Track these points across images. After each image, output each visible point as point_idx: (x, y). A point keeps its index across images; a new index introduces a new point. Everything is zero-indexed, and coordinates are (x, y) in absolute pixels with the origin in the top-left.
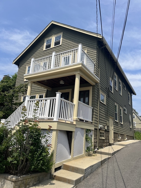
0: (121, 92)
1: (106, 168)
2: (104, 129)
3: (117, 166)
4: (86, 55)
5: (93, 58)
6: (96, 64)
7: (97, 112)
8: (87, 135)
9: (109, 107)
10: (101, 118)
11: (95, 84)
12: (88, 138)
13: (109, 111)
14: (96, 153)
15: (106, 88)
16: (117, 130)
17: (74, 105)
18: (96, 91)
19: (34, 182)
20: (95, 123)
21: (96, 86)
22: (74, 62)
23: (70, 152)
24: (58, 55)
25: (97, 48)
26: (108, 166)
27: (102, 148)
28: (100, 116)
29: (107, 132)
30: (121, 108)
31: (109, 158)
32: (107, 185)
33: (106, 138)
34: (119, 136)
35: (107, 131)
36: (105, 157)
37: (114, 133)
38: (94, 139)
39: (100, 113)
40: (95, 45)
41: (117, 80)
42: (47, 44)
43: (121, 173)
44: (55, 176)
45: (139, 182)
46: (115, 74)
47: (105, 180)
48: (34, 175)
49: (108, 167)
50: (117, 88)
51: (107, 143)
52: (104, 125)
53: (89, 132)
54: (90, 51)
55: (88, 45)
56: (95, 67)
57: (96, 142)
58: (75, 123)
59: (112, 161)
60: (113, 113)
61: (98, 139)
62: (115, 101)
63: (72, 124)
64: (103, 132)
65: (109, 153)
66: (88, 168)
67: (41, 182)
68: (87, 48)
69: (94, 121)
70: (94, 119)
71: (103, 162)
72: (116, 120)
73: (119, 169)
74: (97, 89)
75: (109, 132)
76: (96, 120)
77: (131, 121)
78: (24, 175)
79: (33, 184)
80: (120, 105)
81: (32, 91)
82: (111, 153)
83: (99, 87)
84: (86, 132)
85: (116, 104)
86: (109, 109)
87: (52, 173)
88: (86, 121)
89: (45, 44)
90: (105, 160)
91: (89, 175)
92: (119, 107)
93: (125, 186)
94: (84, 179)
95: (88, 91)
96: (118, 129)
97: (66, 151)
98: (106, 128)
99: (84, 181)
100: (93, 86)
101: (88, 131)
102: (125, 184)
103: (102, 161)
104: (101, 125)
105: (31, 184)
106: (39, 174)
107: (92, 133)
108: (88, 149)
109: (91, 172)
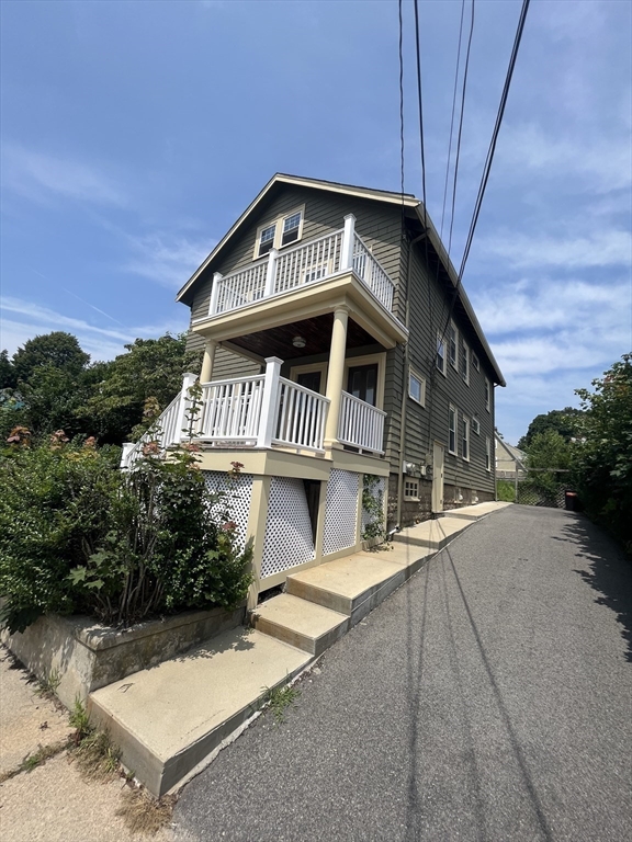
0: (467, 377)
1: (422, 590)
2: (418, 475)
3: (456, 585)
4: (372, 258)
5: (390, 271)
6: (397, 288)
7: (398, 425)
8: (366, 491)
9: (433, 413)
10: (409, 445)
11: (394, 345)
12: (369, 500)
13: (432, 425)
14: (392, 540)
15: (427, 361)
16: (453, 478)
17: (328, 404)
18: (396, 364)
19: (180, 642)
20: (392, 457)
21: (397, 350)
22: (337, 268)
23: (314, 542)
24: (284, 256)
25: (402, 240)
26: (427, 582)
27: (411, 525)
28: (408, 438)
29: (425, 483)
30: (465, 419)
31: (429, 558)
32: (424, 656)
33: (422, 499)
34: (457, 492)
35: (427, 481)
36: (419, 553)
37: (445, 484)
38: (389, 501)
39: (409, 431)
40: (397, 229)
41: (456, 343)
42: (263, 240)
43: (468, 611)
44: (257, 618)
45: (533, 651)
46: (453, 325)
47: (416, 637)
48: (178, 621)
49: (426, 587)
50: (456, 362)
51: (424, 511)
52: (419, 462)
53: (375, 482)
54: (383, 250)
55: (376, 234)
56: (397, 294)
57: (395, 511)
58: (328, 456)
59: (440, 565)
60: (444, 432)
61: (399, 501)
62: (449, 400)
63: (320, 458)
64: (417, 482)
65: (430, 542)
66: (362, 595)
67: (206, 640)
68: (374, 241)
69: (388, 453)
70: (389, 445)
71: (411, 570)
72: (452, 449)
73: (463, 596)
74: (401, 362)
75: (431, 481)
76: (396, 448)
77: (489, 454)
78: (141, 621)
79: (176, 648)
80: (462, 412)
81: (214, 374)
82: (438, 540)
83: (406, 355)
84: (365, 482)
85: (452, 407)
86: (433, 419)
87: (248, 608)
88: (364, 451)
89: (258, 242)
90: (418, 564)
91: (366, 614)
92: (460, 417)
93: (487, 666)
94: (349, 629)
95: (375, 367)
96: (456, 474)
97: (297, 538)
98: (423, 472)
99: (347, 637)
100: (389, 351)
101: (369, 479)
102: (484, 658)
103: (408, 568)
104: (408, 462)
105: (169, 649)
106: (198, 616)
107: (383, 485)
108: (370, 530)
109: (376, 604)
